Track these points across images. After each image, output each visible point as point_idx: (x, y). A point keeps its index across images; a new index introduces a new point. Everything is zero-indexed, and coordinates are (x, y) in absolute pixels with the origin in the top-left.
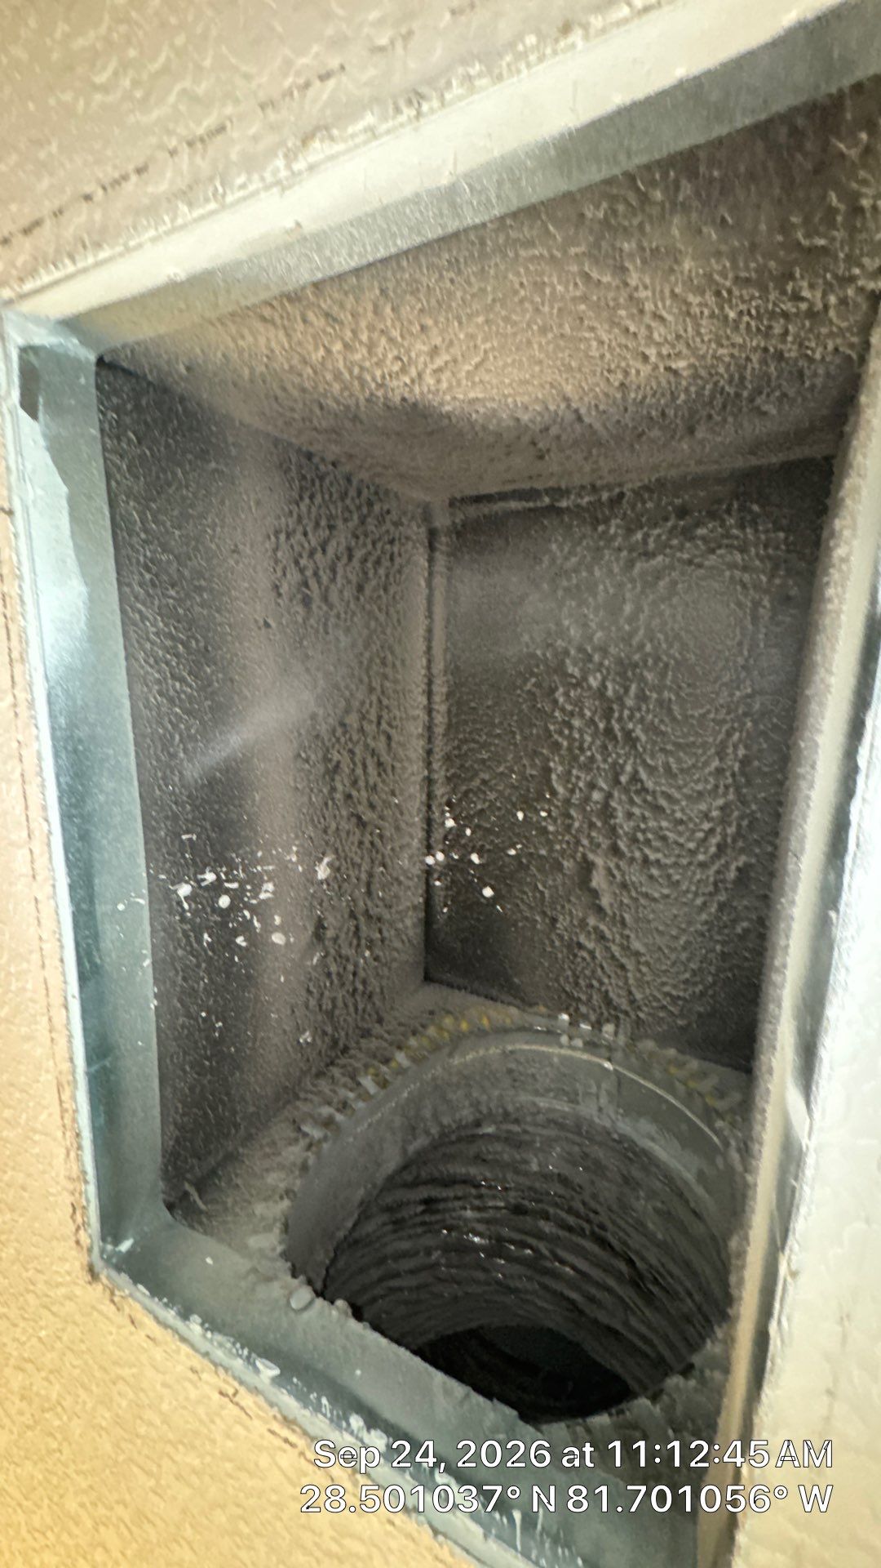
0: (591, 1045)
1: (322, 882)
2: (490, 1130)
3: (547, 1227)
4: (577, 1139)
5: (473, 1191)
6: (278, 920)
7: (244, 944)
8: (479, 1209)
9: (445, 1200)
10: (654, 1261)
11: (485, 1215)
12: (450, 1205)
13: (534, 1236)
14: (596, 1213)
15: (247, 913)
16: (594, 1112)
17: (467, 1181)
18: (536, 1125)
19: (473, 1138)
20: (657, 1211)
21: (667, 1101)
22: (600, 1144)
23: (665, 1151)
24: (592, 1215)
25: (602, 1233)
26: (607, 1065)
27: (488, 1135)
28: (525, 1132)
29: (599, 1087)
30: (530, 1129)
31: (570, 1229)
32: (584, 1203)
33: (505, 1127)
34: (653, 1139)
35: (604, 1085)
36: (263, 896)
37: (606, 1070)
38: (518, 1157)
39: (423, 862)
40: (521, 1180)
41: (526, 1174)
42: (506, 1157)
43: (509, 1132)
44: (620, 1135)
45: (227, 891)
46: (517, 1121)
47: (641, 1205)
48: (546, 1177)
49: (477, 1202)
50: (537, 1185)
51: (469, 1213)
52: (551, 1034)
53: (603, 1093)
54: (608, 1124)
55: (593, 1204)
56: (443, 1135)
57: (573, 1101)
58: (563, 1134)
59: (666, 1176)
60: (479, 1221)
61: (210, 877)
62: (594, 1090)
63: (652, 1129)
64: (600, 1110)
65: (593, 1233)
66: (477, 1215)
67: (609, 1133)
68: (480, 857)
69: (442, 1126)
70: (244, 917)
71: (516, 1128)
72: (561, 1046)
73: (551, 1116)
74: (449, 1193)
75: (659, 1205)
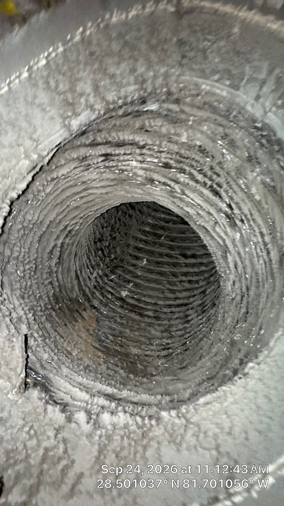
2: (154, 107)
9: (118, 155)
12: (122, 158)
14: (218, 175)
17: (133, 144)
18: (192, 106)
27: (152, 111)
28: (182, 112)
30: (187, 109)
33: (166, 106)
42: (164, 130)
43: (169, 110)
46: (177, 101)
51: (134, 163)
58: (213, 116)
60: (142, 168)
71: (174, 107)
74: (121, 151)
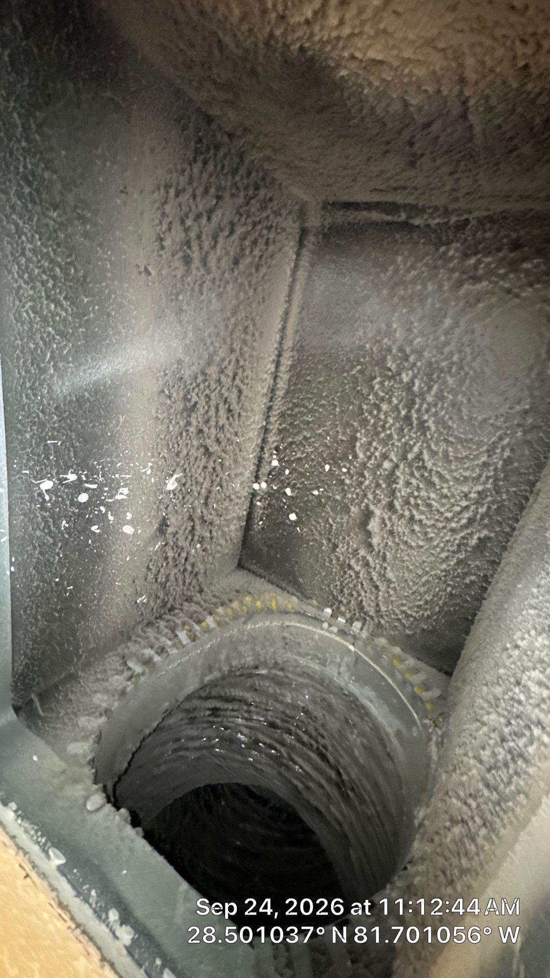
0: (342, 633)
1: (169, 492)
2: (264, 672)
3: (289, 739)
4: (321, 688)
5: (245, 708)
6: (129, 516)
7: (98, 531)
8: (246, 719)
9: (226, 710)
10: (354, 776)
11: (249, 724)
12: (228, 713)
13: (280, 743)
14: (323, 737)
15: (103, 509)
16: (336, 674)
17: (242, 701)
18: (294, 673)
19: (250, 676)
20: (363, 745)
21: (385, 680)
22: (334, 695)
23: (377, 710)
24: (319, 738)
25: (324, 751)
26: (351, 648)
27: (262, 675)
28: (287, 677)
29: (342, 659)
30: (290, 675)
31: (303, 743)
32: (316, 730)
33: (274, 671)
34: (371, 701)
35: (346, 659)
36: (118, 497)
37: (350, 650)
38: (278, 691)
39: (250, 487)
40: (278, 706)
41: (281, 703)
42: (271, 690)
43: (275, 675)
44: (349, 691)
45: (86, 490)
46: (282, 669)
47: (353, 737)
48: (294, 707)
49: (246, 715)
50: (288, 712)
51: (240, 721)
52: (317, 620)
53: (343, 663)
54: (343, 684)
55: (322, 731)
56: (230, 671)
57: (323, 663)
58: (311, 683)
59: (374, 724)
60: (247, 727)
61: (72, 477)
62: (338, 660)
63: (372, 694)
64: (339, 673)
65: (318, 749)
66: (244, 722)
67: (342, 689)
68: (292, 492)
69: (231, 666)
70: (100, 511)
71: (280, 673)
72: (322, 629)
73: (305, 670)
74: (230, 706)
75: (365, 741)
